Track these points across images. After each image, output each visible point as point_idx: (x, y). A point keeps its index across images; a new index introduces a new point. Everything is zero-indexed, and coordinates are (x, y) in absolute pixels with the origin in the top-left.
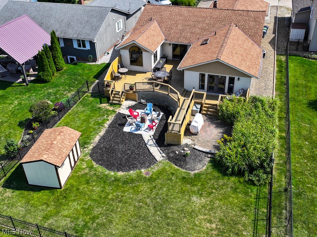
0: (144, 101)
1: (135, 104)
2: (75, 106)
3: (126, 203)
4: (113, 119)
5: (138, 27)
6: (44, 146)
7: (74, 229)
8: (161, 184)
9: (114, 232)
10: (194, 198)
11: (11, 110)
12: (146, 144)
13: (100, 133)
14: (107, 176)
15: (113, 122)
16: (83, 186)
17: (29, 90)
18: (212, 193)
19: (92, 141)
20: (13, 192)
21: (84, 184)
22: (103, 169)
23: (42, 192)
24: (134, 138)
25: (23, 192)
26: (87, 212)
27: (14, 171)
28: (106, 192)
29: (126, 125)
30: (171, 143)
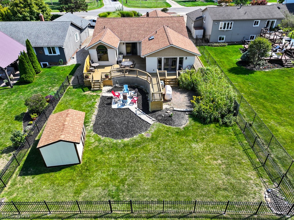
0: (118, 85)
1: (111, 88)
2: (63, 97)
3: (143, 161)
4: (99, 101)
5: (96, 34)
6: (57, 128)
7: (109, 195)
8: (163, 140)
9: (146, 188)
10: (194, 145)
11: (3, 109)
12: (136, 114)
13: (94, 113)
14: (116, 144)
15: (100, 103)
16: (99, 156)
17: (15, 91)
18: (204, 138)
19: (90, 120)
20: (33, 178)
21: (99, 155)
22: (110, 139)
23: (63, 170)
24: (124, 111)
25: (44, 175)
26: (113, 177)
27: (26, 159)
28: (122, 157)
29: (112, 104)
30: (155, 110)
